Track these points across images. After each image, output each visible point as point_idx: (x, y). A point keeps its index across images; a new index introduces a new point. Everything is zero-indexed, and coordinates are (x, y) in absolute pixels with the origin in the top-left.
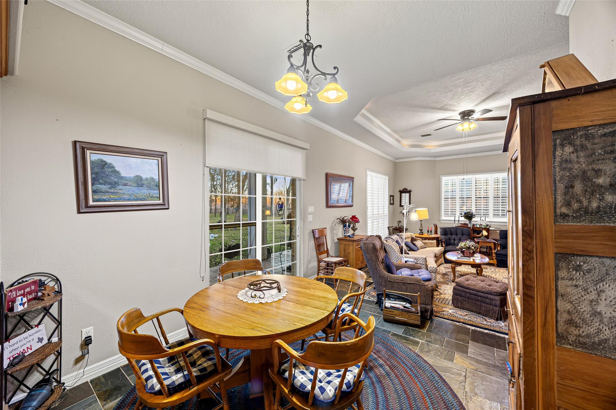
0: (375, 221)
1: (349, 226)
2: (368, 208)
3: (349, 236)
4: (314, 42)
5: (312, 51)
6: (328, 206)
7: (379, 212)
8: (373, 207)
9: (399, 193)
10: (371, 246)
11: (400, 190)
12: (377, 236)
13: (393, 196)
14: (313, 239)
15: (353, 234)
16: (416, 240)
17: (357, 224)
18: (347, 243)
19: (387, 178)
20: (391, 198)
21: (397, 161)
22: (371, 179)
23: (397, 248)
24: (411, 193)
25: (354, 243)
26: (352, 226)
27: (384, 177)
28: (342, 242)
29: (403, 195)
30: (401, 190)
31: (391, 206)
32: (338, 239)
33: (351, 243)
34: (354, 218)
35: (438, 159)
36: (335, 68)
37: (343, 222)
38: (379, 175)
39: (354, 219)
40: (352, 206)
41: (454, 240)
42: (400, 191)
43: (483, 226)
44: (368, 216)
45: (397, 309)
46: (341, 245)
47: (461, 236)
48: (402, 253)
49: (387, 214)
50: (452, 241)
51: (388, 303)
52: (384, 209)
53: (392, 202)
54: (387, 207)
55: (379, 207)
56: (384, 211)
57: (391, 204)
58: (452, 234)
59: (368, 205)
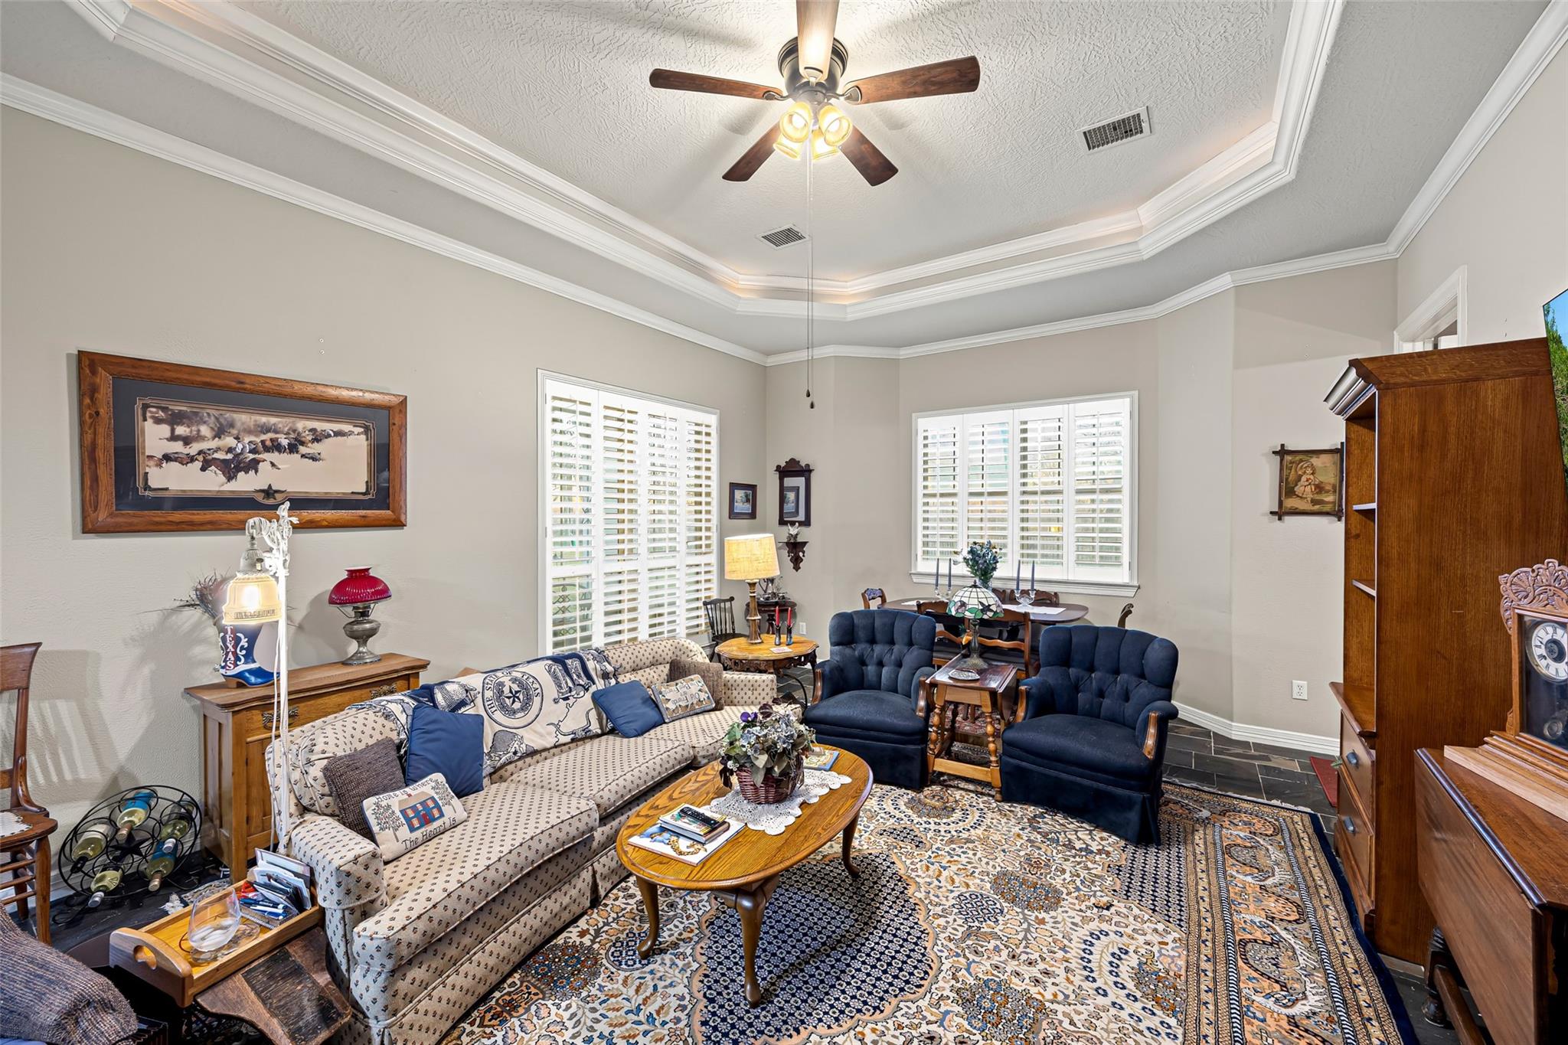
11: (778, 467)
29: (789, 482)
30: (783, 464)
35: (905, 353)
41: (880, 664)
42: (779, 469)
43: (969, 610)
47: (905, 649)
50: (871, 669)
58: (872, 641)
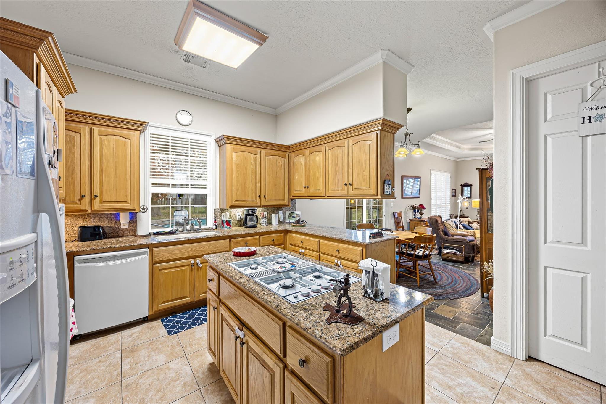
0: (438, 209)
1: (418, 211)
2: (432, 199)
3: (418, 218)
4: (409, 132)
5: (409, 135)
6: (402, 197)
7: (441, 202)
8: (436, 198)
9: (461, 186)
10: (435, 220)
12: (438, 216)
13: (455, 190)
14: (393, 218)
15: (421, 217)
16: (472, 223)
17: (423, 210)
18: (417, 222)
19: (449, 175)
20: (453, 191)
21: (459, 160)
22: (435, 176)
23: (454, 226)
24: (472, 186)
25: (422, 223)
26: (420, 211)
27: (446, 174)
28: (412, 222)
29: (465, 188)
30: (463, 184)
31: (453, 197)
32: (409, 220)
33: (419, 222)
34: (421, 205)
36: (419, 142)
37: (413, 208)
38: (442, 173)
39: (422, 207)
40: (419, 197)
42: (461, 185)
44: (432, 205)
45: (451, 253)
46: (412, 224)
48: (457, 229)
49: (449, 204)
51: (445, 251)
52: (446, 200)
53: (454, 194)
54: (449, 199)
55: (441, 198)
56: (446, 202)
57: (452, 196)
59: (432, 197)
